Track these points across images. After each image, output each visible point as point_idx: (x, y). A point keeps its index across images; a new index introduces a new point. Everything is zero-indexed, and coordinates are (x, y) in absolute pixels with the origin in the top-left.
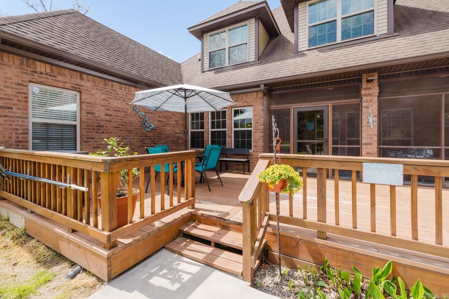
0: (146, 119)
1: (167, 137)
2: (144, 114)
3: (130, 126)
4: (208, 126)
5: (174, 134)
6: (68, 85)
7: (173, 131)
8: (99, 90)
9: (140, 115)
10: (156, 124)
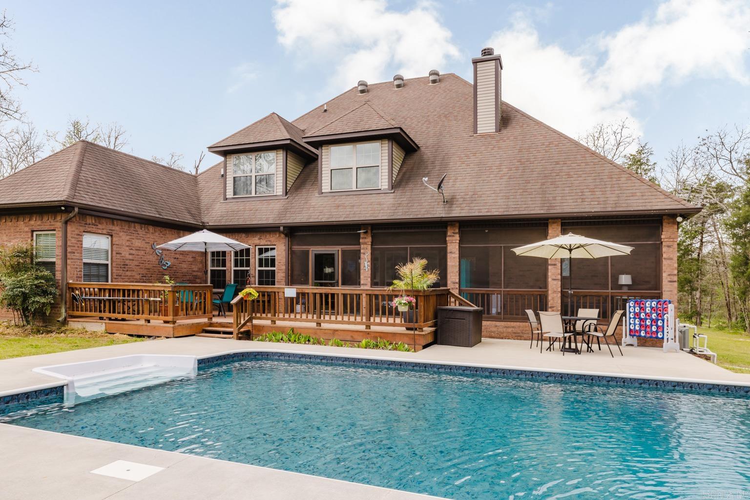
0: (163, 257)
1: (183, 275)
2: (161, 252)
3: (149, 264)
4: (231, 264)
5: (191, 272)
6: (105, 232)
7: (190, 269)
8: (125, 232)
9: (157, 253)
10: (172, 261)
